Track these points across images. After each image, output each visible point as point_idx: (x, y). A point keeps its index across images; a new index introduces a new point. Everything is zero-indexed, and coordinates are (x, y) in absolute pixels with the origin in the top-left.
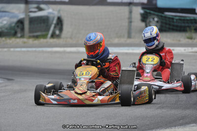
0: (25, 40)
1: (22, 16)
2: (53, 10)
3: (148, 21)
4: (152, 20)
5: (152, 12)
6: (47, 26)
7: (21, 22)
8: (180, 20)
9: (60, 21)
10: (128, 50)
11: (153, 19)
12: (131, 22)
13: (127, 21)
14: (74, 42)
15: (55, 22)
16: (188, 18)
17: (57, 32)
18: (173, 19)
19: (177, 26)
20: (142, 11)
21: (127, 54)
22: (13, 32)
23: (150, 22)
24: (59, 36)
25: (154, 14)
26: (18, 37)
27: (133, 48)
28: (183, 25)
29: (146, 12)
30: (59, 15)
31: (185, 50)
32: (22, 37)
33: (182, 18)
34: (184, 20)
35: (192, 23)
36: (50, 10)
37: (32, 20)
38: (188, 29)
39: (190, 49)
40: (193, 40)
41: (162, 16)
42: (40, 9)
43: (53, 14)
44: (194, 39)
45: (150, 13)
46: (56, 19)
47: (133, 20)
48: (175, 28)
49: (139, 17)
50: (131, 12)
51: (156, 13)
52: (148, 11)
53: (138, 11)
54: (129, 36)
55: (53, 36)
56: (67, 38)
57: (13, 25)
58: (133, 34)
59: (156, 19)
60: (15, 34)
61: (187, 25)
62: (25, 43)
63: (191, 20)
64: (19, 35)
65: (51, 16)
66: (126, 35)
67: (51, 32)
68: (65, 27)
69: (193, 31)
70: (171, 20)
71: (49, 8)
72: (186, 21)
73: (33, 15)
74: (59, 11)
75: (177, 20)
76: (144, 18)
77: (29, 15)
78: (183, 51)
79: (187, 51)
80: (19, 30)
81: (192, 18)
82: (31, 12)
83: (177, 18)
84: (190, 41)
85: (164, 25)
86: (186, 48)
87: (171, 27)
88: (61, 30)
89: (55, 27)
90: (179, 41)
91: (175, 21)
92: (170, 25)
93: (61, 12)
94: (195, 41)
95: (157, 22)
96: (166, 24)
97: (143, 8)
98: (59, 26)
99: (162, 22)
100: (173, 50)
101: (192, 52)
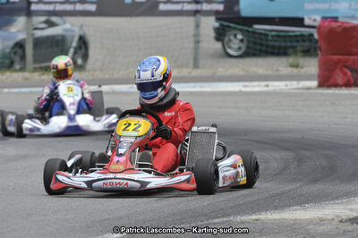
0: (27, 74)
1: (21, 36)
2: (72, 25)
3: (226, 39)
4: (232, 38)
5: (231, 25)
6: (62, 50)
7: (20, 46)
8: (278, 36)
9: (83, 43)
10: (194, 87)
11: (235, 36)
12: (197, 42)
13: (192, 39)
14: (107, 76)
15: (74, 44)
16: (292, 34)
17: (80, 61)
18: (266, 35)
19: (273, 47)
20: (217, 25)
21: (191, 93)
22: (7, 61)
23: (230, 40)
24: (82, 68)
25: (235, 29)
26: (16, 71)
27: (202, 84)
28: (283, 44)
29: (221, 25)
30: (82, 33)
31: (286, 85)
32: (23, 69)
33: (282, 34)
34: (285, 36)
35: (297, 41)
36: (68, 26)
37: (38, 43)
38: (291, 51)
39: (294, 85)
40: (299, 69)
41: (248, 31)
42: (51, 24)
43: (73, 31)
44: (302, 67)
45: (229, 26)
46: (76, 39)
47: (201, 38)
48: (270, 50)
49: (212, 34)
50: (197, 26)
51: (239, 27)
52: (226, 24)
53: (210, 24)
54: (196, 66)
56: (95, 70)
57: (8, 50)
58: (202, 62)
59: (240, 37)
60: (10, 66)
61: (289, 44)
62: (27, 79)
63: (296, 36)
64: (18, 67)
65: (68, 34)
66: (191, 64)
68: (91, 52)
69: (299, 54)
70: (263, 37)
71: (65, 23)
72: (287, 39)
73: (39, 34)
74: (81, 26)
75: (272, 36)
76: (220, 35)
77: (33, 35)
78: (284, 88)
79: (289, 87)
80: (17, 59)
81: (298, 33)
82: (36, 29)
83: (274, 33)
84: (295, 71)
85: (252, 45)
86: (288, 83)
87: (264, 48)
88: (85, 57)
89: (75, 53)
90: (277, 70)
91: (270, 38)
92: (262, 45)
93: (84, 28)
94: (303, 70)
95: (242, 41)
96: (255, 43)
97: (218, 19)
98: (83, 50)
99: (248, 41)
100: (267, 86)
101: (299, 89)
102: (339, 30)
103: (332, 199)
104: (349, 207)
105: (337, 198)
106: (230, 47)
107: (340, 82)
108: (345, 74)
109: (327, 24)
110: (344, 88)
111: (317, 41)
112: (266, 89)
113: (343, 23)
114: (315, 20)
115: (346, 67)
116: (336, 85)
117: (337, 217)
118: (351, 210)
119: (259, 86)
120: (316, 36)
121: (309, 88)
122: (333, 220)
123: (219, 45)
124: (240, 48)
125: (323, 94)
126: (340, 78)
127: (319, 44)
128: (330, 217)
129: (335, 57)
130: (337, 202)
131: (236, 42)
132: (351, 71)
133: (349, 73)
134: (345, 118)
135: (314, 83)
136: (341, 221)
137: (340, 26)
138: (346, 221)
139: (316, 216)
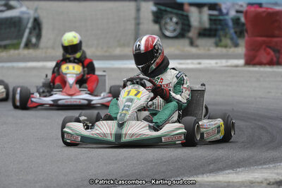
2: (28, 8)
3: (163, 22)
4: (169, 21)
5: (169, 9)
6: (19, 31)
9: (37, 24)
11: (171, 19)
12: (138, 24)
13: (133, 22)
15: (30, 25)
17: (34, 40)
20: (154, 9)
23: (166, 23)
24: (36, 46)
25: (171, 13)
29: (159, 9)
30: (36, 15)
31: (217, 63)
33: (213, 18)
34: (215, 20)
36: (24, 9)
39: (223, 62)
40: (228, 49)
41: (182, 15)
42: (10, 7)
43: (28, 13)
44: (230, 47)
45: (166, 11)
46: (31, 20)
47: (141, 21)
49: (150, 17)
50: (138, 10)
51: (175, 11)
52: (163, 8)
53: (149, 8)
55: (27, 45)
56: (47, 48)
59: (175, 20)
65: (25, 16)
66: (132, 43)
67: (24, 40)
68: (44, 32)
71: (21, 6)
72: (217, 22)
74: (36, 10)
76: (158, 18)
78: (215, 65)
79: (219, 65)
84: (224, 50)
85: (186, 27)
86: (218, 61)
88: (39, 36)
89: (30, 33)
90: (208, 50)
93: (39, 11)
94: (231, 50)
95: (177, 23)
97: (156, 4)
98: (37, 31)
99: (183, 24)
100: (200, 64)
101: (228, 66)
102: (264, 15)
103: (261, 164)
104: (276, 171)
105: (264, 163)
106: (166, 29)
107: (264, 60)
108: (268, 54)
109: (253, 9)
110: (268, 66)
111: (243, 25)
112: (198, 66)
113: (267, 8)
114: (241, 6)
115: (270, 47)
116: (261, 64)
117: (266, 180)
118: (278, 174)
119: (192, 63)
120: (243, 20)
121: (237, 66)
122: (262, 182)
123: (156, 27)
124: (175, 30)
125: (249, 71)
126: (264, 57)
127: (245, 27)
128: (259, 180)
129: (260, 39)
130: (265, 166)
131: (172, 24)
132: (274, 51)
133: (272, 53)
134: (269, 92)
135: (242, 62)
136: (269, 184)
137: (264, 12)
138: (273, 184)
139: (247, 179)
